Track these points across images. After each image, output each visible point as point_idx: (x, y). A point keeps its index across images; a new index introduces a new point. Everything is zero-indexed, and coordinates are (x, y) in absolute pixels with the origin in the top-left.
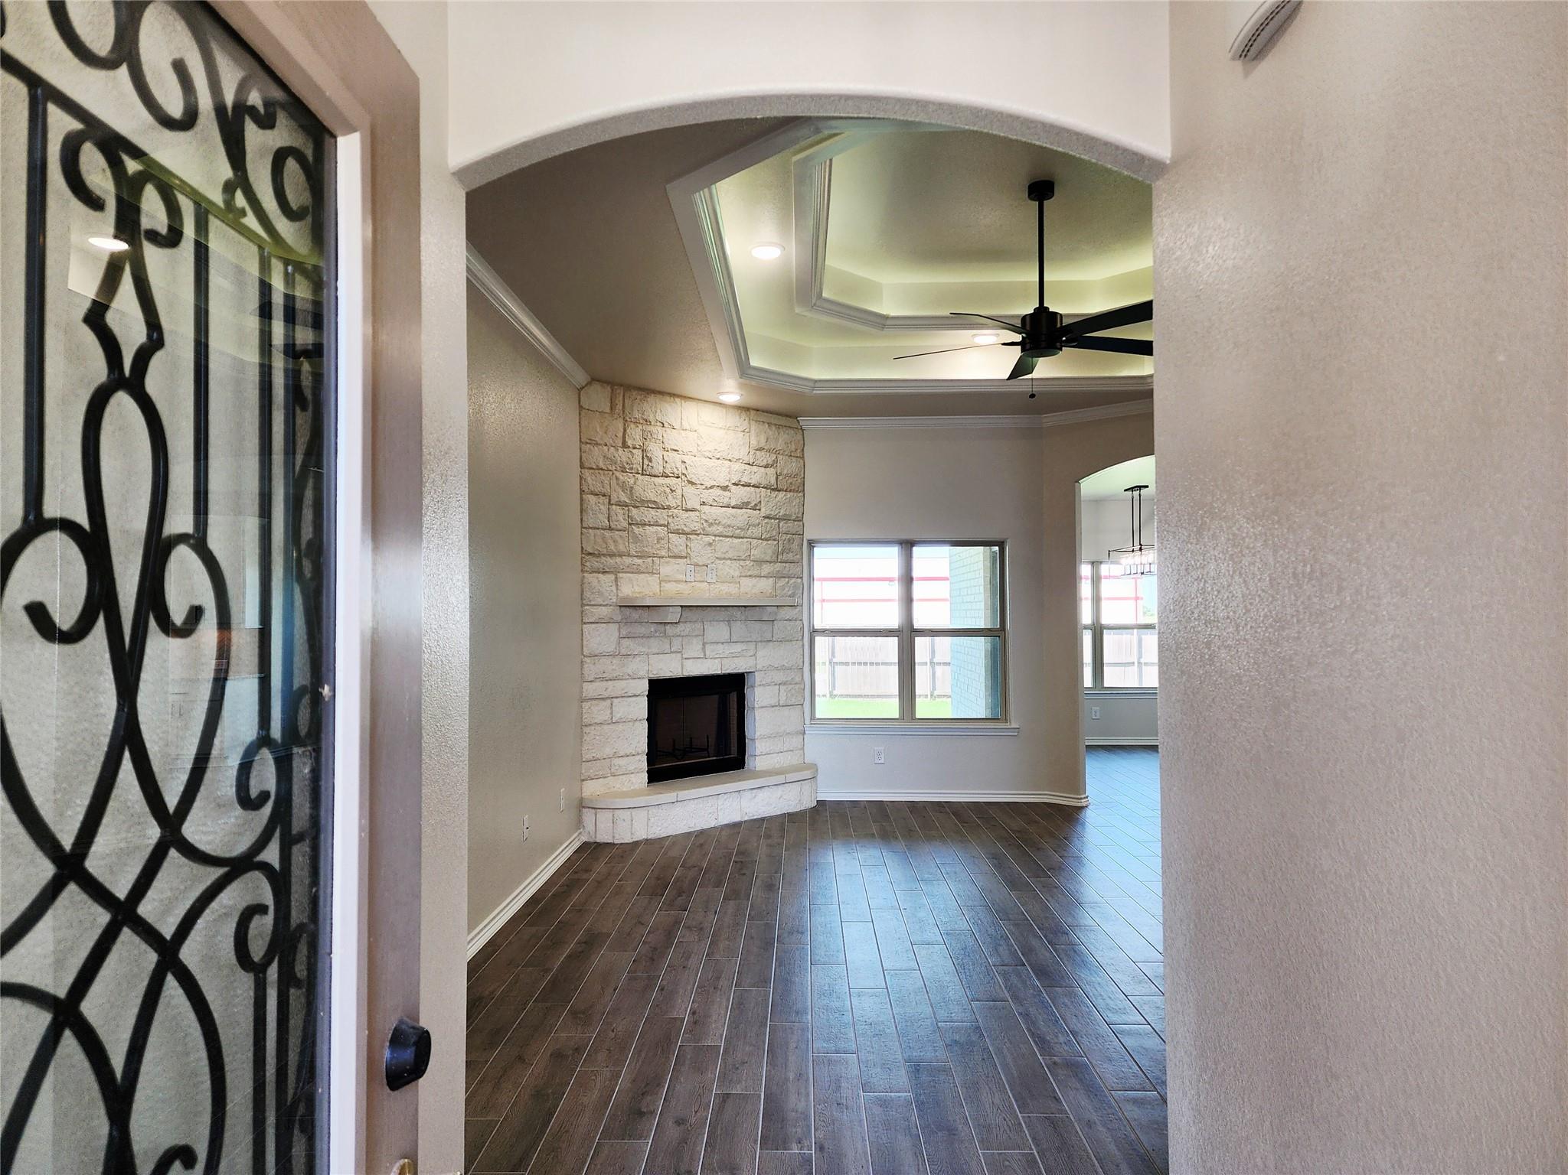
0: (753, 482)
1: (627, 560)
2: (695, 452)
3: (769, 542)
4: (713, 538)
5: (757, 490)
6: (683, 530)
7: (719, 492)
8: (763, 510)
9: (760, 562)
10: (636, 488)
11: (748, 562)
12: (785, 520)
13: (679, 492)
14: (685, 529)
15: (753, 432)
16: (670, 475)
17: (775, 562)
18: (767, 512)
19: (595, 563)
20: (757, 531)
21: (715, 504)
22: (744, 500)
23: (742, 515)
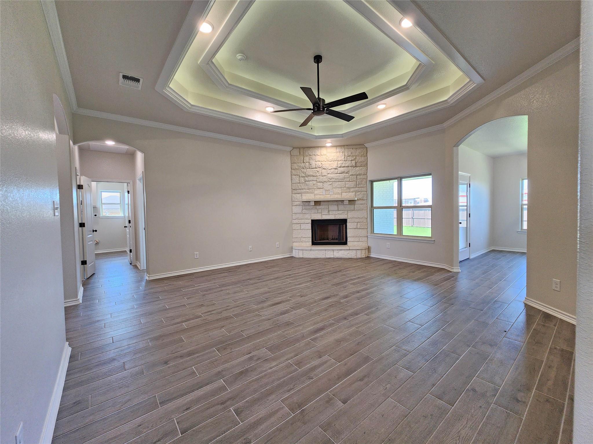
0: (346, 166)
1: (304, 190)
2: (326, 160)
3: (353, 182)
4: (332, 183)
5: (348, 168)
7: (334, 170)
8: (350, 173)
9: (349, 188)
10: (307, 172)
11: (344, 188)
12: (359, 175)
13: (320, 171)
14: (322, 181)
15: (346, 152)
16: (317, 167)
17: (355, 188)
18: (352, 174)
19: (295, 192)
20: (348, 180)
21: (332, 173)
22: (343, 171)
23: (342, 176)
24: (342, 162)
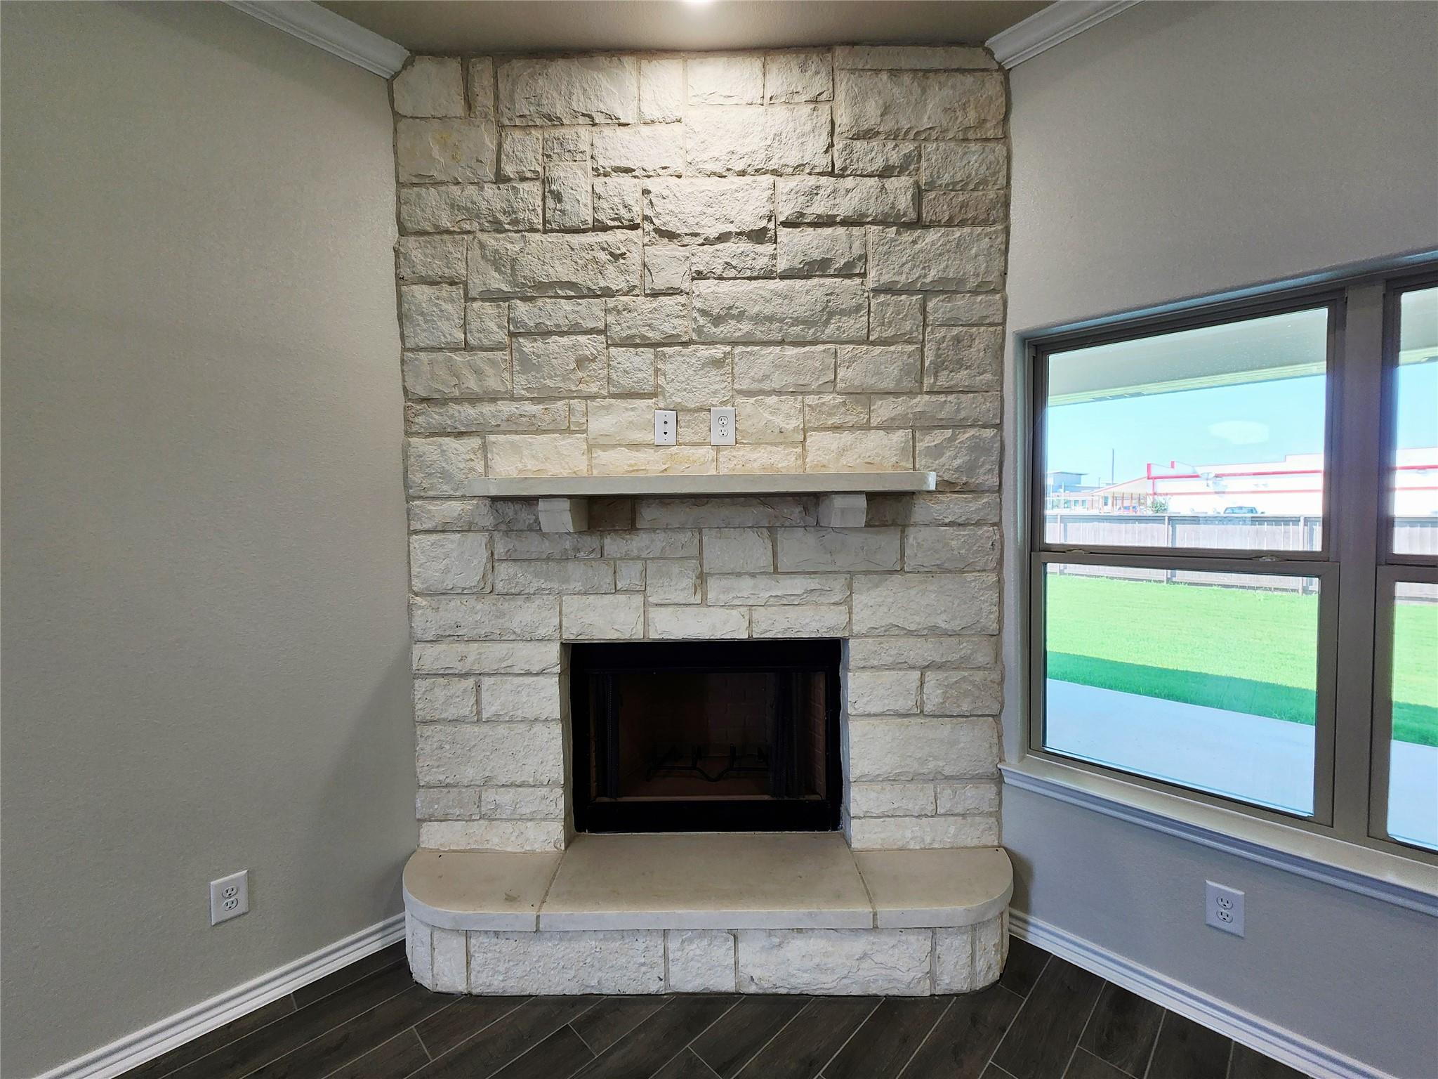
0: (840, 214)
1: (506, 408)
2: (677, 165)
3: (892, 348)
4: (728, 348)
5: (856, 231)
6: (643, 337)
7: (745, 246)
8: (872, 274)
9: (863, 395)
10: (523, 260)
11: (827, 398)
12: (943, 292)
13: (634, 258)
14: (650, 335)
15: (841, 96)
16: (611, 223)
17: (911, 393)
18: (886, 278)
19: (435, 417)
20: (854, 325)
21: (732, 273)
22: (816, 255)
23: (810, 292)
24: (812, 181)
